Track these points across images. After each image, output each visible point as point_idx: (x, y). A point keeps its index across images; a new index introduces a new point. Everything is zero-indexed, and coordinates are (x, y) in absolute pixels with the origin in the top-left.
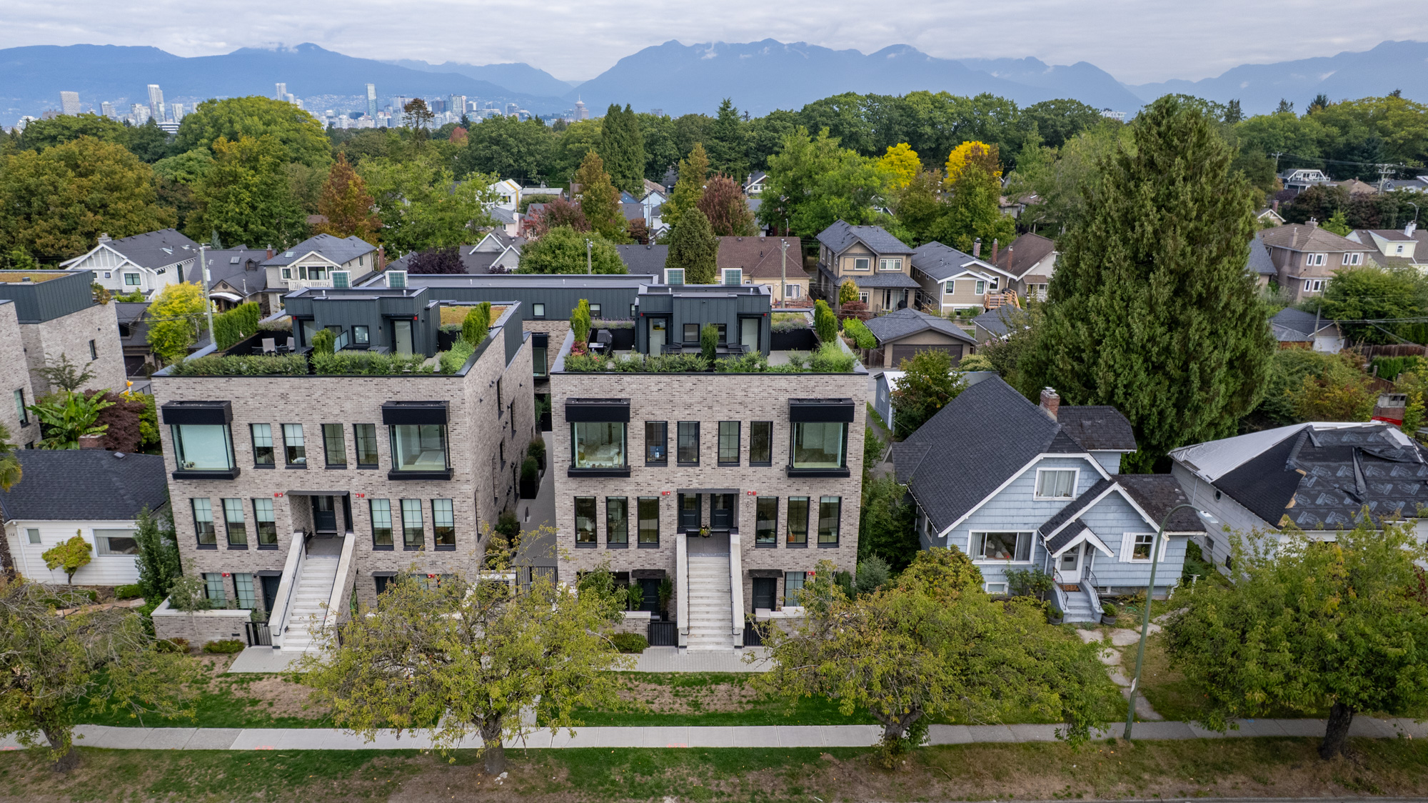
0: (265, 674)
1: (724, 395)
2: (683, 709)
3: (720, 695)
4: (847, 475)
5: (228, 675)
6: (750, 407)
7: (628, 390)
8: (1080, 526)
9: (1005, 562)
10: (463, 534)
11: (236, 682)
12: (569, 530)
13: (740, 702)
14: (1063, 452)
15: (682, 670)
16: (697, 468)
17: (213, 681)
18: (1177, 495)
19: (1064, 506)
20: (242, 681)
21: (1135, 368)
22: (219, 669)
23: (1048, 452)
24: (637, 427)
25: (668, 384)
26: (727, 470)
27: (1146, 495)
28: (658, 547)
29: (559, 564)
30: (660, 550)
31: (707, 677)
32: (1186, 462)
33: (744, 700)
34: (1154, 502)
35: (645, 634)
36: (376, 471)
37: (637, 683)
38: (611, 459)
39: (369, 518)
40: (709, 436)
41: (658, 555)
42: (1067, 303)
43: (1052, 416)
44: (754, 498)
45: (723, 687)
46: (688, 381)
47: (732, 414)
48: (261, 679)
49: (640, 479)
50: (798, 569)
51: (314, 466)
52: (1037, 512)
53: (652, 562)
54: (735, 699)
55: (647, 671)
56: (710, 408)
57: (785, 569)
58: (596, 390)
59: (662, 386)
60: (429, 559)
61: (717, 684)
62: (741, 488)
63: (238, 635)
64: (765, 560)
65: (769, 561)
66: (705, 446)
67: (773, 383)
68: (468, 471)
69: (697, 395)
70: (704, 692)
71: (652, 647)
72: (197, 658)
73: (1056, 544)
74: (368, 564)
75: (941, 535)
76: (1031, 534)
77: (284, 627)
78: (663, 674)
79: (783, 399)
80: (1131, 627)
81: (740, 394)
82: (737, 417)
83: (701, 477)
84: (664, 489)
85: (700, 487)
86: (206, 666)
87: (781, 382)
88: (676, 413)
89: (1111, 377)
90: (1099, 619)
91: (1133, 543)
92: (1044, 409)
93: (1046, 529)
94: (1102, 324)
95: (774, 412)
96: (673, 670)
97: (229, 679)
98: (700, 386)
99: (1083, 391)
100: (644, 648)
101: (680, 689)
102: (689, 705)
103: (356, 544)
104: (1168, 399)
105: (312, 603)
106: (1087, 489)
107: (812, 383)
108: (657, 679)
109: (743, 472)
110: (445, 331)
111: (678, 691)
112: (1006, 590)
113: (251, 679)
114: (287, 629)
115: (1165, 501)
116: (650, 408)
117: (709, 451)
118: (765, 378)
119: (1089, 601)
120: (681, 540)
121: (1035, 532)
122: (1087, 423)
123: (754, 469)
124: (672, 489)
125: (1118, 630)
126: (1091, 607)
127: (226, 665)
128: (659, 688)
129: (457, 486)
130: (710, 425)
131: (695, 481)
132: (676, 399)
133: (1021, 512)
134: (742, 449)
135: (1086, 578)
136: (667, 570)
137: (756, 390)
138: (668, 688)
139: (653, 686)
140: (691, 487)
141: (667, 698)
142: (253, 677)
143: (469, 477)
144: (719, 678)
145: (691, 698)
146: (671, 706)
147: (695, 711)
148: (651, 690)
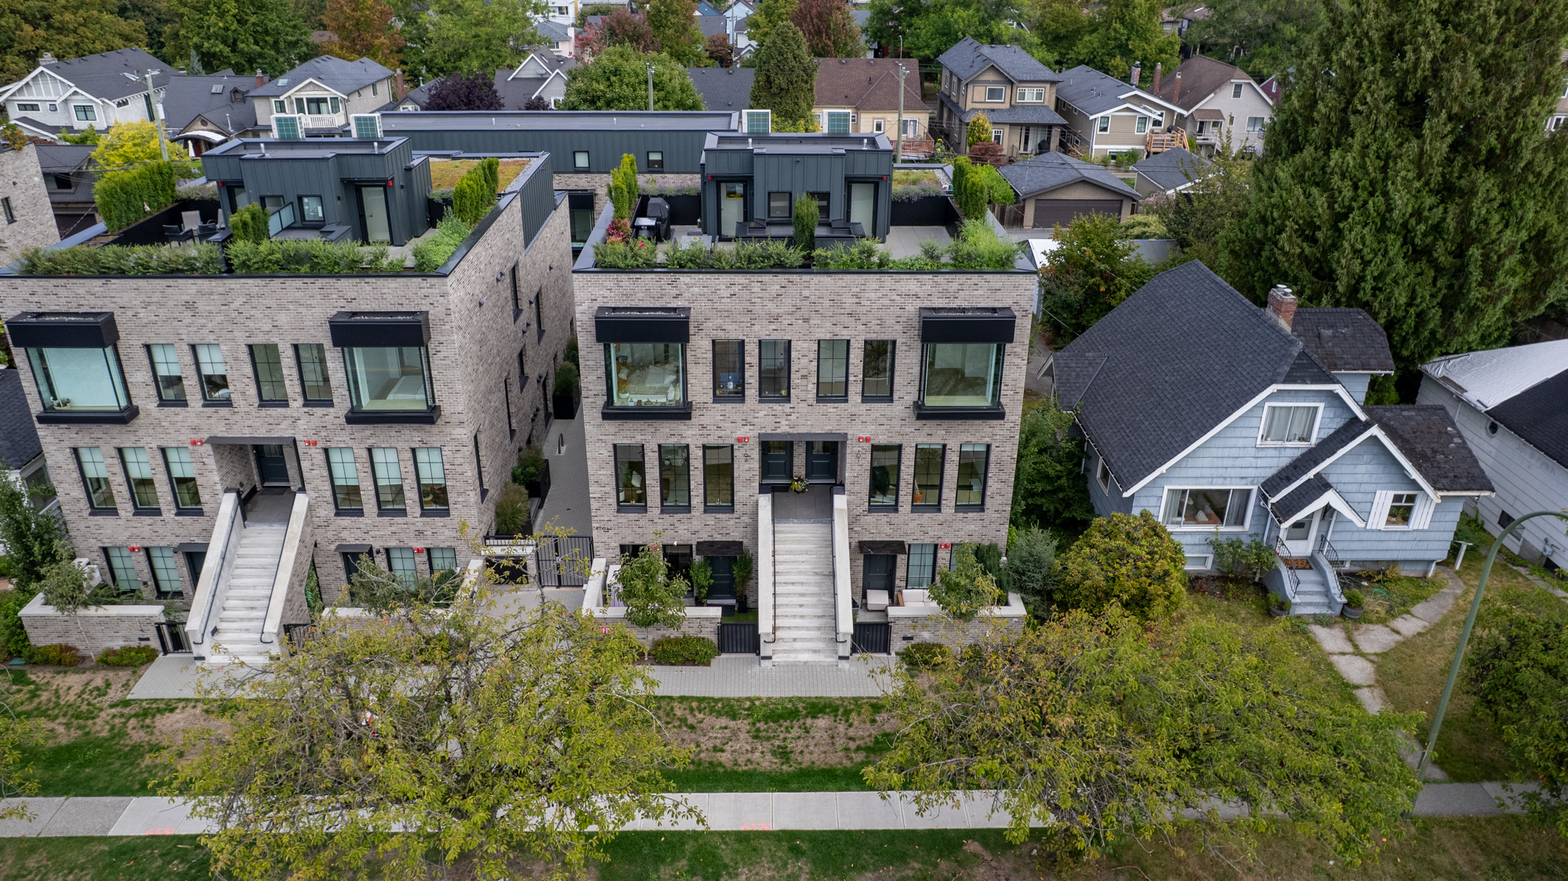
0: (180, 700)
1: (827, 303)
2: (766, 762)
3: (817, 735)
4: (1000, 416)
5: (126, 703)
6: (864, 319)
7: (687, 295)
8: (1321, 485)
9: (1211, 528)
10: (459, 494)
11: (136, 716)
12: (607, 489)
13: (847, 749)
14: (1304, 382)
15: (764, 695)
16: (787, 406)
17: (103, 714)
18: (1452, 436)
19: (1298, 453)
20: (145, 713)
21: (1391, 254)
22: (114, 694)
23: (1284, 382)
24: (700, 348)
25: (745, 287)
26: (830, 408)
27: (1407, 436)
28: (733, 511)
29: (595, 533)
30: (735, 515)
31: (800, 706)
32: (1444, 378)
33: (852, 745)
34: (1419, 447)
35: (714, 638)
36: (331, 410)
37: (701, 716)
38: (664, 391)
39: (326, 473)
40: (804, 361)
41: (732, 522)
42: (1298, 158)
43: (1285, 325)
44: (868, 446)
45: (822, 722)
46: (774, 282)
47: (837, 330)
48: (172, 710)
49: (705, 420)
50: (927, 540)
51: (242, 403)
52: (1260, 462)
53: (724, 531)
54: (840, 742)
55: (716, 695)
56: (806, 320)
57: (908, 540)
58: (640, 295)
59: (736, 289)
60: (413, 528)
61: (814, 717)
62: (850, 432)
63: (148, 639)
64: (881, 528)
65: (887, 529)
66: (799, 375)
67: (898, 286)
68: (460, 409)
69: (787, 303)
70: (795, 732)
71: (724, 656)
72: (85, 677)
73: (1286, 509)
74: (330, 534)
75: (1126, 495)
76: (1249, 492)
77: (210, 629)
78: (738, 700)
79: (912, 307)
80: (1382, 621)
81: (849, 301)
82: (844, 334)
83: (793, 417)
84: (740, 434)
85: (791, 431)
86: (98, 689)
87: (910, 283)
88: (756, 328)
89: (1357, 266)
90: (1338, 610)
91: (1389, 503)
92: (1274, 316)
93: (1271, 485)
94: (1348, 193)
95: (898, 327)
96: (752, 694)
97: (126, 711)
98: (792, 289)
99: (1312, 283)
100: (712, 656)
101: (761, 725)
102: (774, 753)
103: (310, 508)
104: (1432, 296)
105: (251, 592)
106: (1331, 431)
107: (955, 286)
108: (729, 708)
109: (854, 410)
110: (437, 199)
111: (758, 730)
112: (1209, 566)
113: (159, 711)
114: (215, 631)
115: (1435, 446)
116: (719, 321)
117: (804, 382)
118: (886, 277)
119: (1325, 584)
120: (765, 502)
121: (1255, 488)
122: (1327, 333)
123: (868, 406)
124: (752, 433)
125: (1364, 626)
126: (1327, 593)
127: (127, 686)
128: (732, 724)
129: (447, 430)
130: (806, 345)
131: (784, 422)
132: (757, 309)
133: (1239, 462)
134: (851, 378)
135: (1321, 551)
136: (745, 542)
137: (873, 296)
138: (743, 725)
139: (724, 721)
140: (779, 431)
141: (743, 743)
142: (162, 706)
143: (463, 418)
144: (818, 707)
145: (777, 743)
146: (749, 755)
147: (782, 764)
148: (721, 728)
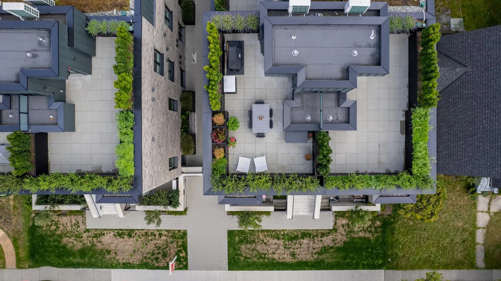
0: (104, 230)
2: (288, 259)
3: (304, 247)
5: (88, 231)
13: (312, 253)
17: (84, 236)
22: (82, 227)
31: (299, 234)
37: (268, 238)
45: (305, 241)
48: (104, 235)
54: (311, 249)
55: (273, 229)
61: (303, 239)
70: (297, 246)
86: (76, 224)
97: (90, 234)
101: (287, 243)
108: (277, 235)
111: (286, 245)
113: (100, 234)
127: (84, 223)
128: (278, 242)
138: (281, 242)
141: (281, 250)
145: (292, 250)
146: (283, 256)
147: (293, 259)
148: (274, 244)
